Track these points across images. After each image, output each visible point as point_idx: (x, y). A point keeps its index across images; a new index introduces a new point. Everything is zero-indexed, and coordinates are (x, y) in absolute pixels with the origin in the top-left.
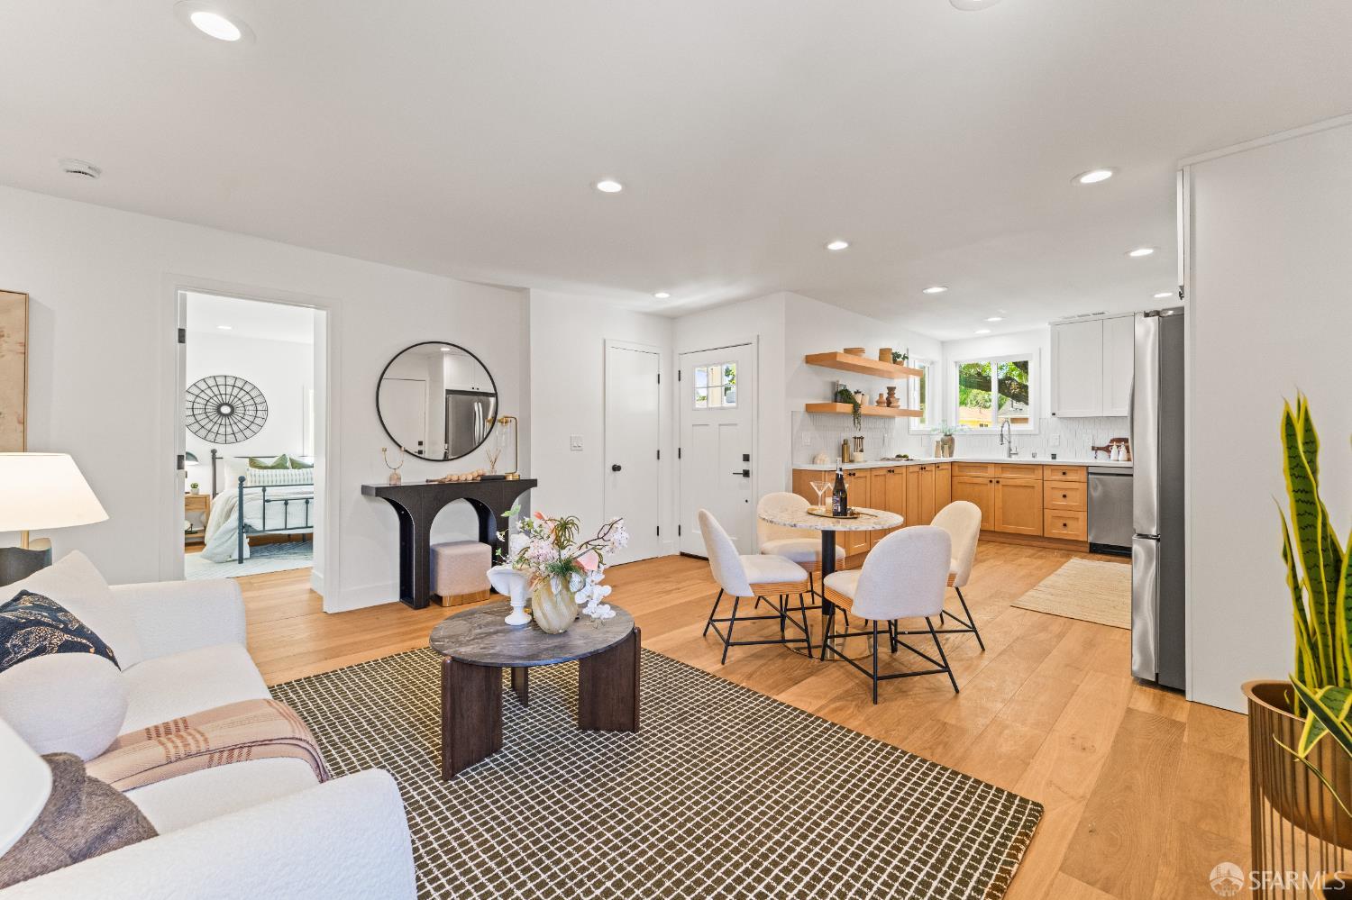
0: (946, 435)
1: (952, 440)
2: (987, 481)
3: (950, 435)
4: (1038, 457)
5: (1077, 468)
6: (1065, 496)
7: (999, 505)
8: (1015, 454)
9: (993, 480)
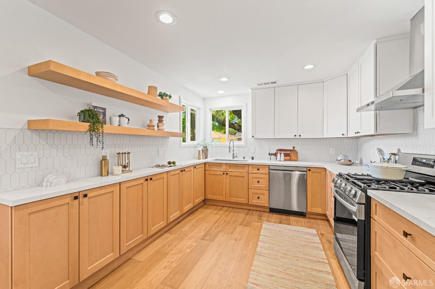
0: (204, 147)
1: (207, 150)
2: (222, 173)
3: (206, 147)
4: (246, 159)
5: (264, 166)
6: (258, 182)
7: (228, 187)
8: (236, 157)
9: (225, 173)
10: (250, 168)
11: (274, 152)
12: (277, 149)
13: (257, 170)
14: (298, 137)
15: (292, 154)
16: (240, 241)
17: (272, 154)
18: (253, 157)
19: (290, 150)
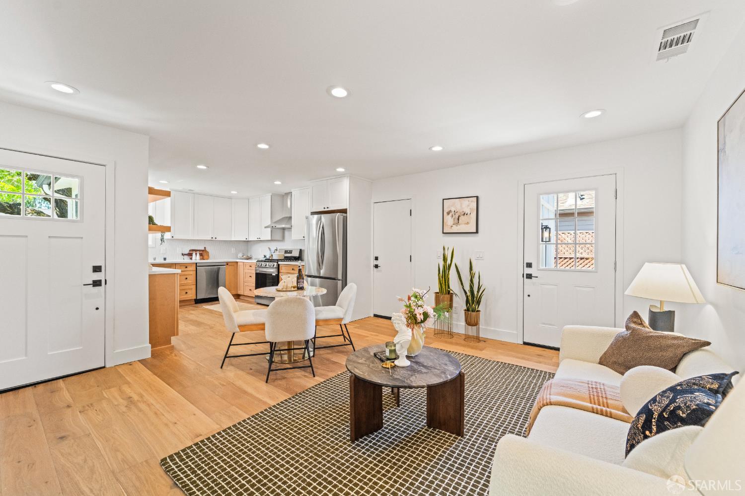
6: (186, 278)
11: (187, 252)
12: (190, 249)
13: (185, 267)
14: (214, 239)
15: (204, 254)
17: (185, 255)
18: (164, 258)
19: (203, 251)
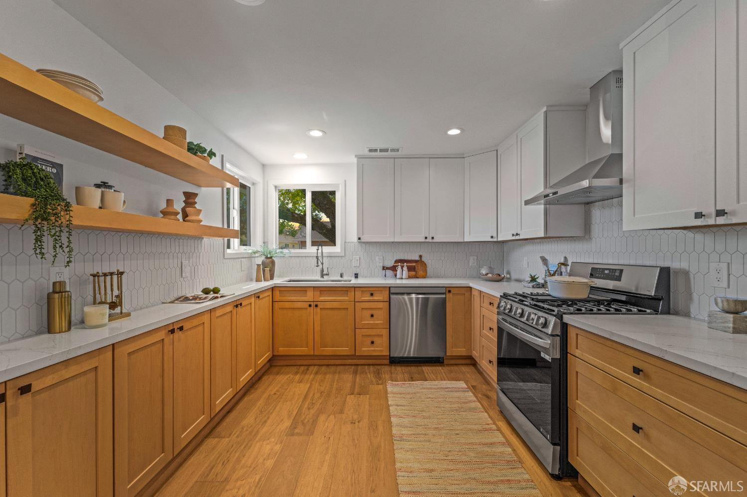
0: (267, 258)
1: (273, 263)
2: (306, 305)
3: (271, 258)
4: (345, 278)
5: (382, 289)
6: (372, 316)
7: (317, 328)
8: (326, 274)
9: (312, 303)
10: (358, 294)
11: (390, 264)
12: (395, 259)
13: (369, 295)
14: (429, 240)
15: (419, 268)
16: (361, 423)
17: (388, 268)
18: (357, 274)
19: (416, 261)
